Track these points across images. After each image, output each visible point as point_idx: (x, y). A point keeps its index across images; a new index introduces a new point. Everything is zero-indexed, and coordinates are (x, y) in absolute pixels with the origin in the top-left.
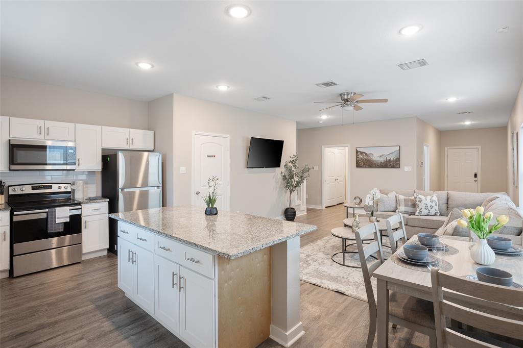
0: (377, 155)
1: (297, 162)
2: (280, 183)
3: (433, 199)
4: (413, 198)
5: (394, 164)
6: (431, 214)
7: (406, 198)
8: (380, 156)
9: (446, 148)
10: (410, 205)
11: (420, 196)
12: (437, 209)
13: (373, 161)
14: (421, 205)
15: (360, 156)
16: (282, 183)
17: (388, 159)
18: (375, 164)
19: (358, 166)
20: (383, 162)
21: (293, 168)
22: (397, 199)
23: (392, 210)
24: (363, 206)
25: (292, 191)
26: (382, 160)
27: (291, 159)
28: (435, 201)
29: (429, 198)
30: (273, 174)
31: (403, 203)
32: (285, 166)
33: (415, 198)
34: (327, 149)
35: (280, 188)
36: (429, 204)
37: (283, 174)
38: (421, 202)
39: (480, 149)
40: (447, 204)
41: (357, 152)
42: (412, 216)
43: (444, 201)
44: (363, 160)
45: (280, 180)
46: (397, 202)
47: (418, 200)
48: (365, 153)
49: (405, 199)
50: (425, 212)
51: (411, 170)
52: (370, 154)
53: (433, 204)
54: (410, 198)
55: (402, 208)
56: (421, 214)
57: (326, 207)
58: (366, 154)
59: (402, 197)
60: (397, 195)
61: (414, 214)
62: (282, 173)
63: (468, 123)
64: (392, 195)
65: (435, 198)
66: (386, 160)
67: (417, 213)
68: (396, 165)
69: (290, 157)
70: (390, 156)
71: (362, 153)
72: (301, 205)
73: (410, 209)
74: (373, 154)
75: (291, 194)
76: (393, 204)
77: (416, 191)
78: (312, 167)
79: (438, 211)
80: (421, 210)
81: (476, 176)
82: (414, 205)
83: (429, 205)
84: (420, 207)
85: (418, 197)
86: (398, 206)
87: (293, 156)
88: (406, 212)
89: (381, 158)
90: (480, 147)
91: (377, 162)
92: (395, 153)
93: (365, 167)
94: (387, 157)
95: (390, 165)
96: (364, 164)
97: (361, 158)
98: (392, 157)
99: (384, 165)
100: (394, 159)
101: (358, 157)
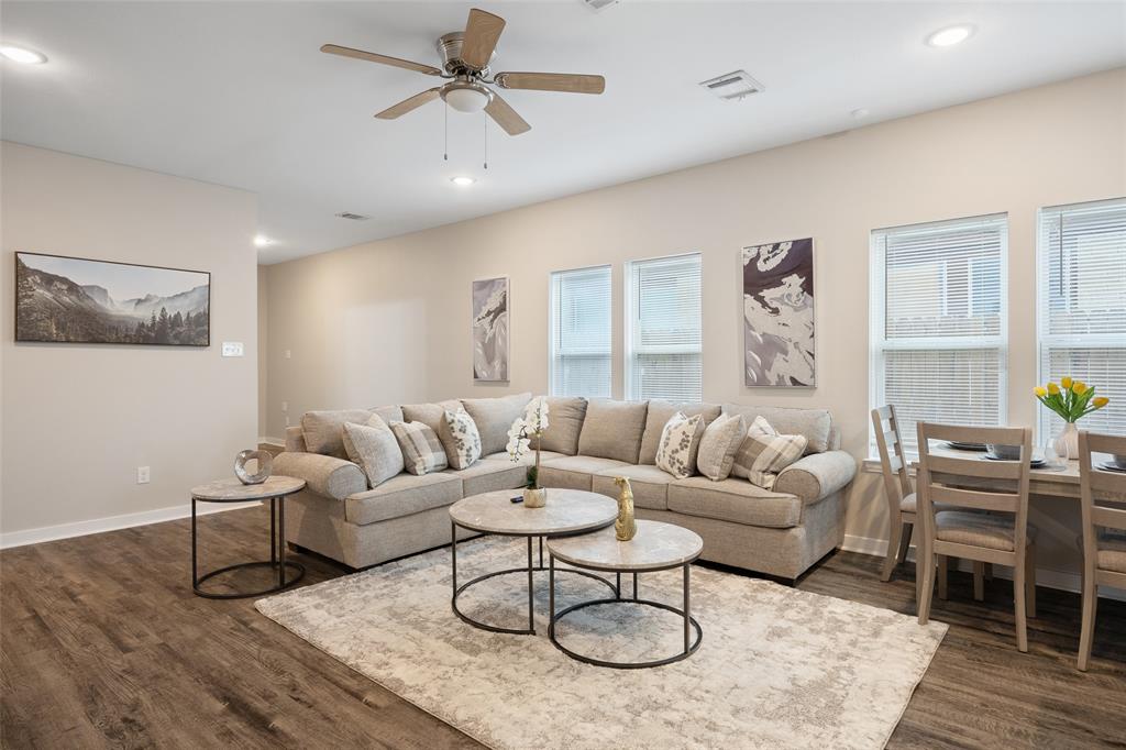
5: (188, 331)
7: (426, 426)
8: (139, 301)
10: (439, 446)
11: (459, 416)
13: (107, 317)
15: (41, 292)
17: (171, 313)
18: (113, 329)
19: (27, 333)
20: (148, 323)
26: (145, 314)
31: (423, 443)
33: (450, 424)
38: (464, 432)
41: (21, 272)
42: (455, 475)
44: (52, 311)
47: (456, 426)
48: (64, 280)
49: (424, 431)
51: (241, 353)
52: (92, 288)
55: (429, 458)
58: (73, 287)
59: (412, 427)
66: (163, 316)
68: (199, 335)
70: (177, 303)
71: (49, 279)
74: (104, 291)
85: (456, 419)
88: (438, 468)
89: (142, 306)
91: (123, 321)
92: (196, 296)
93: (68, 341)
94: (167, 305)
95: (176, 337)
96: (61, 327)
97: (46, 303)
98: (184, 308)
99: (153, 335)
100: (193, 315)
101: (26, 296)
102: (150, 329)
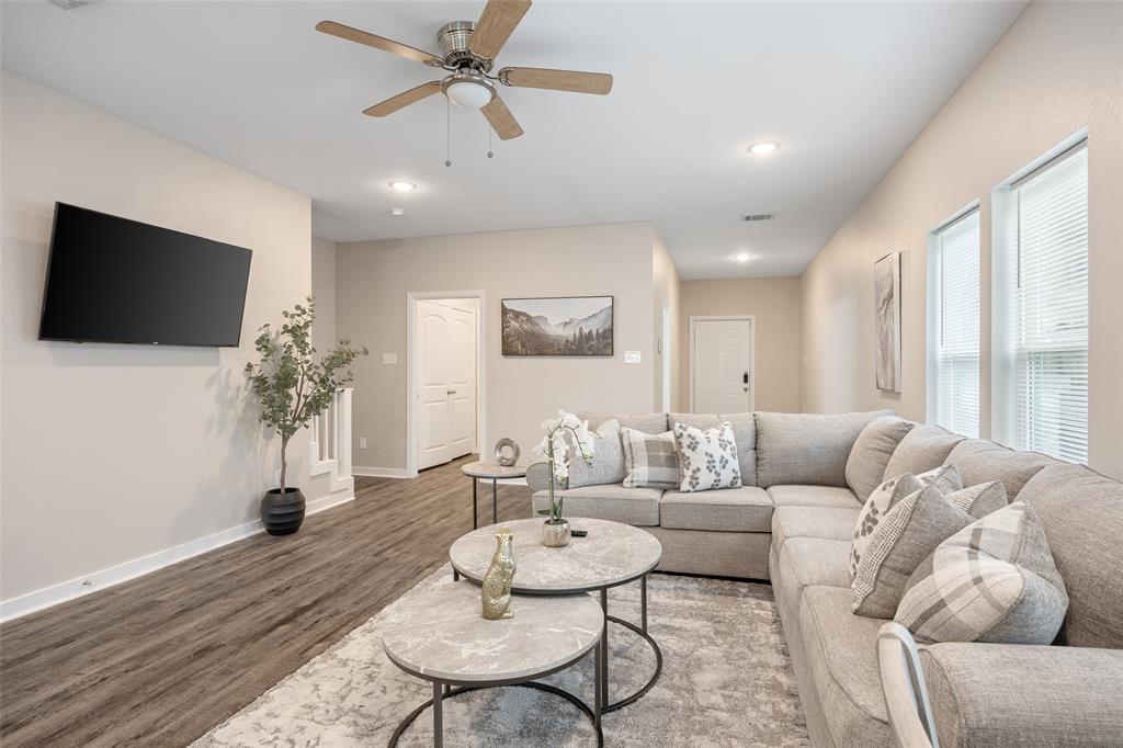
0: (557, 321)
1: (309, 331)
2: (240, 405)
3: (724, 437)
4: (670, 436)
5: (598, 344)
6: (722, 484)
7: (651, 437)
8: (566, 324)
9: (692, 319)
10: (663, 460)
11: (692, 431)
12: (737, 469)
13: (547, 336)
14: (697, 460)
15: (514, 324)
16: (249, 404)
17: (586, 331)
18: (551, 345)
19: (508, 351)
20: (571, 339)
21: (295, 353)
22: (626, 443)
23: (609, 479)
24: (523, 471)
25: (288, 432)
26: (569, 333)
27: (290, 323)
28: (730, 443)
29: (714, 433)
30: (212, 370)
31: (642, 455)
32: (258, 342)
33: (678, 437)
34: (420, 303)
35: (242, 421)
36: (718, 453)
37: (256, 372)
38: (694, 449)
39: (753, 322)
40: (755, 449)
41: (505, 311)
42: (671, 497)
43: (749, 441)
44: (519, 335)
45: (244, 394)
46: (625, 451)
47: (686, 441)
48: (524, 314)
49: (648, 443)
50: (706, 479)
51: (639, 360)
52: (539, 318)
53: (728, 455)
54: (660, 436)
55: (641, 471)
56: (698, 488)
57: (419, 472)
58: (529, 318)
59: (638, 437)
60: (624, 430)
61: (675, 487)
62: (250, 367)
63: (743, 257)
64: (609, 430)
65: (729, 435)
66: (581, 333)
67: (685, 486)
68: (606, 346)
69: (286, 314)
70: (590, 323)
71: (517, 315)
72: (334, 473)
73: (664, 473)
74: (546, 319)
75: (285, 440)
76: (615, 457)
77: (675, 415)
78: (361, 349)
79: (739, 474)
80: (698, 475)
81: (746, 378)
82: (675, 459)
83: (717, 458)
84: (693, 466)
85: (685, 434)
86: (628, 464)
87: (293, 311)
88: (652, 484)
89: (568, 327)
90: (753, 317)
91: (556, 339)
92: (603, 316)
93: (527, 355)
94: (583, 325)
95: (589, 349)
96: (523, 345)
97: (516, 330)
98: (594, 327)
99: (574, 347)
100: (600, 331)
101: (507, 327)
102: (572, 344)
